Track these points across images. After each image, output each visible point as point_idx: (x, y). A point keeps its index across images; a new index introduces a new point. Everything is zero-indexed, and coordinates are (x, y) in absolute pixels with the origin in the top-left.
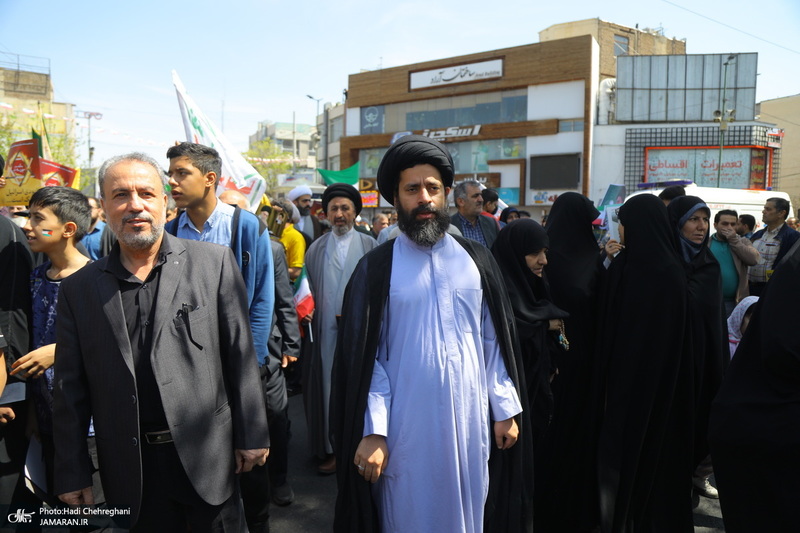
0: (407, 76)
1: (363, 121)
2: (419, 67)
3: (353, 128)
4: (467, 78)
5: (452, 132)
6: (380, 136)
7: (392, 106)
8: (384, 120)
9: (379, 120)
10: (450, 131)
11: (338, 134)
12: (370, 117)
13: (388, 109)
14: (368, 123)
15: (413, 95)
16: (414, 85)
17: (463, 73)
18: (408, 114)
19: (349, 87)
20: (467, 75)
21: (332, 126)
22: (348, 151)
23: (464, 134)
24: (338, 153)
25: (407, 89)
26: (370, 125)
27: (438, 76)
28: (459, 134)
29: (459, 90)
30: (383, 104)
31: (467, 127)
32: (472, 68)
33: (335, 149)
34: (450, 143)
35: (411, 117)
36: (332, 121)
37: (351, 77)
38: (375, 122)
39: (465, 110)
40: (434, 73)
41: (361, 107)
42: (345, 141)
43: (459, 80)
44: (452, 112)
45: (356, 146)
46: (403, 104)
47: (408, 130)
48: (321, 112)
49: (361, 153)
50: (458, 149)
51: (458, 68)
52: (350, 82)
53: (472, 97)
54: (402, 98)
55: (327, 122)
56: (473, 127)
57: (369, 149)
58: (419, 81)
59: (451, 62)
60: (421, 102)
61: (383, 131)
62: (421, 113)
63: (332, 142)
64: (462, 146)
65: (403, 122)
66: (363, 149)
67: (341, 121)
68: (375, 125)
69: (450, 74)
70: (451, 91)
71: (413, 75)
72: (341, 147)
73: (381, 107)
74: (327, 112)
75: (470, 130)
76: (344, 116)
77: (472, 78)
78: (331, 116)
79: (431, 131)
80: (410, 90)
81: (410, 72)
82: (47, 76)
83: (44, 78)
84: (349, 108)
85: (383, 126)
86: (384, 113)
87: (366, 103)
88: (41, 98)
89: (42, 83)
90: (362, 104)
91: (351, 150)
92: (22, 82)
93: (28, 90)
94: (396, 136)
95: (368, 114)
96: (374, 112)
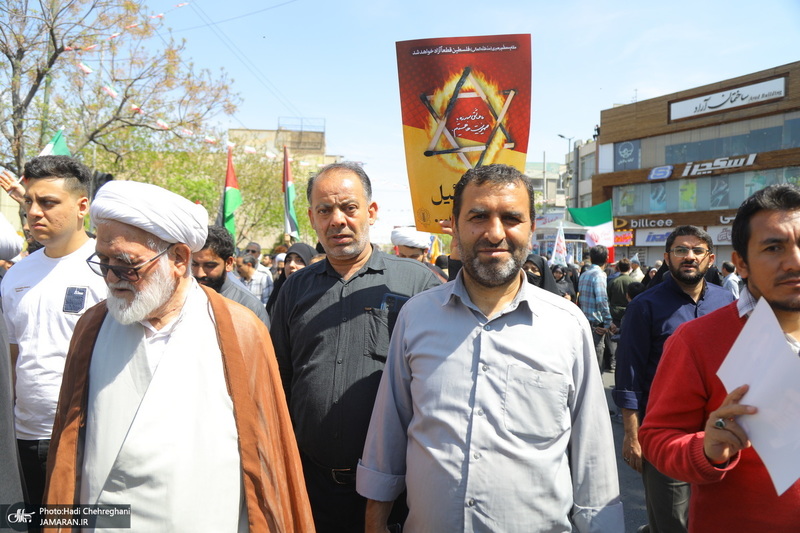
0: (666, 107)
1: (616, 157)
2: (680, 96)
3: (606, 165)
4: (739, 103)
5: (720, 163)
6: (636, 172)
7: (648, 140)
8: (640, 155)
9: (635, 155)
10: (717, 162)
11: (589, 171)
12: (625, 153)
13: (645, 142)
14: (622, 158)
15: (673, 127)
16: (674, 117)
17: (733, 97)
18: (667, 147)
19: (601, 124)
20: (740, 98)
21: (583, 164)
22: (600, 188)
23: (735, 164)
24: (590, 191)
25: (666, 121)
26: (624, 161)
27: (703, 104)
28: (729, 165)
29: (728, 116)
30: (640, 139)
31: (739, 157)
32: (745, 91)
33: (586, 187)
34: (718, 175)
35: (670, 150)
36: (583, 158)
37: (602, 112)
38: (630, 157)
39: (735, 139)
40: (699, 101)
41: (615, 143)
42: (598, 179)
43: (728, 105)
44: (720, 141)
45: (609, 183)
46: (663, 137)
47: (667, 164)
48: (572, 150)
49: (614, 190)
50: (727, 182)
51: (727, 94)
52: (602, 118)
53: (745, 123)
54: (661, 130)
55: (577, 161)
56: (746, 157)
57: (623, 185)
58: (679, 111)
59: (718, 88)
60: (683, 133)
61: (639, 167)
62: (682, 145)
63: (582, 180)
64: (733, 178)
65: (661, 156)
66: (617, 186)
67: (593, 158)
68: (631, 160)
69: (717, 100)
70: (719, 118)
71: (673, 106)
72: (593, 184)
73: (637, 141)
74: (577, 150)
75: (742, 160)
76: (596, 154)
77: (745, 102)
78: (582, 154)
79: (695, 163)
80: (669, 121)
81: (670, 103)
82: (323, 134)
83: (320, 135)
84: (602, 144)
85: (640, 160)
86: (640, 147)
87: (620, 139)
88: (317, 153)
89: (318, 140)
90: (615, 140)
91: (604, 187)
92: (304, 140)
93: (307, 146)
94: (654, 171)
95: (622, 150)
96: (629, 148)
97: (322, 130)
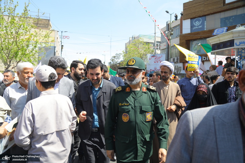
1: (192, 26)
3: (187, 28)
6: (203, 32)
7: (211, 16)
8: (205, 24)
9: (203, 24)
12: (197, 23)
13: (208, 17)
14: (196, 26)
15: (227, 7)
16: (227, 1)
18: (221, 19)
19: (183, 10)
22: (184, 41)
24: (179, 42)
26: (196, 27)
30: (205, 16)
35: (223, 20)
38: (200, 25)
41: (191, 19)
42: (183, 37)
45: (189, 38)
46: (219, 14)
49: (191, 42)
52: (184, 7)
54: (218, 10)
60: (232, 10)
61: (205, 30)
62: (231, 17)
65: (218, 23)
67: (179, 27)
68: (200, 27)
72: (180, 39)
74: (168, 25)
76: (181, 25)
78: (172, 26)
80: (225, 4)
82: (49, 20)
83: (47, 21)
84: (184, 20)
85: (205, 27)
86: (205, 20)
87: (194, 16)
88: (46, 29)
89: (47, 23)
90: (192, 17)
91: (186, 40)
92: (39, 23)
93: (41, 26)
94: (216, 31)
95: (195, 22)
96: (199, 21)
97: (49, 19)
